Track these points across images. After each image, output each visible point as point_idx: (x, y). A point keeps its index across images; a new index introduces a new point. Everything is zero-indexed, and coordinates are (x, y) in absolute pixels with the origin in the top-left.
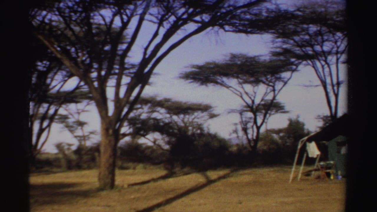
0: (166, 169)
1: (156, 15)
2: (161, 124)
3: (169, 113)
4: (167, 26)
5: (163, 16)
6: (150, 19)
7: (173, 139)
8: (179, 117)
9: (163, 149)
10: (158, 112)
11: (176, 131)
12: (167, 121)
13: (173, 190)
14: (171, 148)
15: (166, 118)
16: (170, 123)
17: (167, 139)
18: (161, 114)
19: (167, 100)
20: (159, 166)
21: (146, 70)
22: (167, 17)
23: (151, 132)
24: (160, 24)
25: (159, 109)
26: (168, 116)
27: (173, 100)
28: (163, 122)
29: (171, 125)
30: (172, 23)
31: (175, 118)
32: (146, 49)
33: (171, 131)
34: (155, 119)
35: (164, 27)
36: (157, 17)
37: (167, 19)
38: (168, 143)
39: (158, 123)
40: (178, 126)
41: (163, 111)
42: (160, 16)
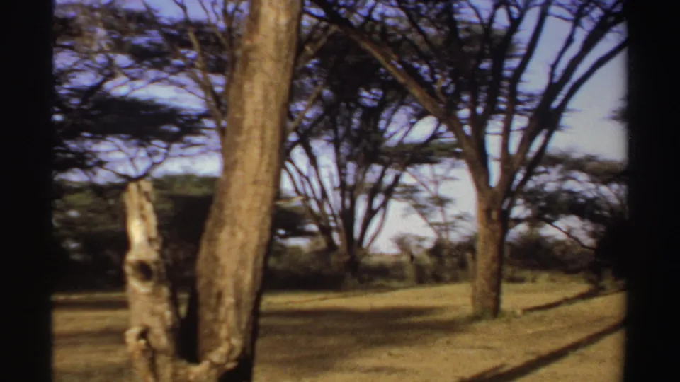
0: (590, 281)
1: (570, 7)
2: (581, 201)
3: (593, 182)
4: (587, 25)
5: (581, 7)
6: (558, 14)
7: (602, 229)
8: (611, 189)
9: (583, 246)
10: (574, 179)
11: (606, 213)
12: (590, 195)
13: (601, 319)
14: (599, 243)
15: (589, 190)
16: (596, 198)
17: (590, 227)
18: (580, 182)
19: (590, 158)
20: (576, 276)
21: (555, 104)
22: (587, 9)
23: (562, 215)
24: (576, 23)
25: (576, 174)
26: (592, 186)
27: (601, 158)
28: (584, 197)
29: (598, 202)
30: (597, 20)
31: (604, 189)
32: (554, 66)
33: (597, 212)
34: (570, 192)
35: (582, 27)
36: (570, 10)
37: (587, 14)
38: (593, 235)
39: (576, 198)
40: (608, 203)
41: (582, 177)
42: (575, 9)
